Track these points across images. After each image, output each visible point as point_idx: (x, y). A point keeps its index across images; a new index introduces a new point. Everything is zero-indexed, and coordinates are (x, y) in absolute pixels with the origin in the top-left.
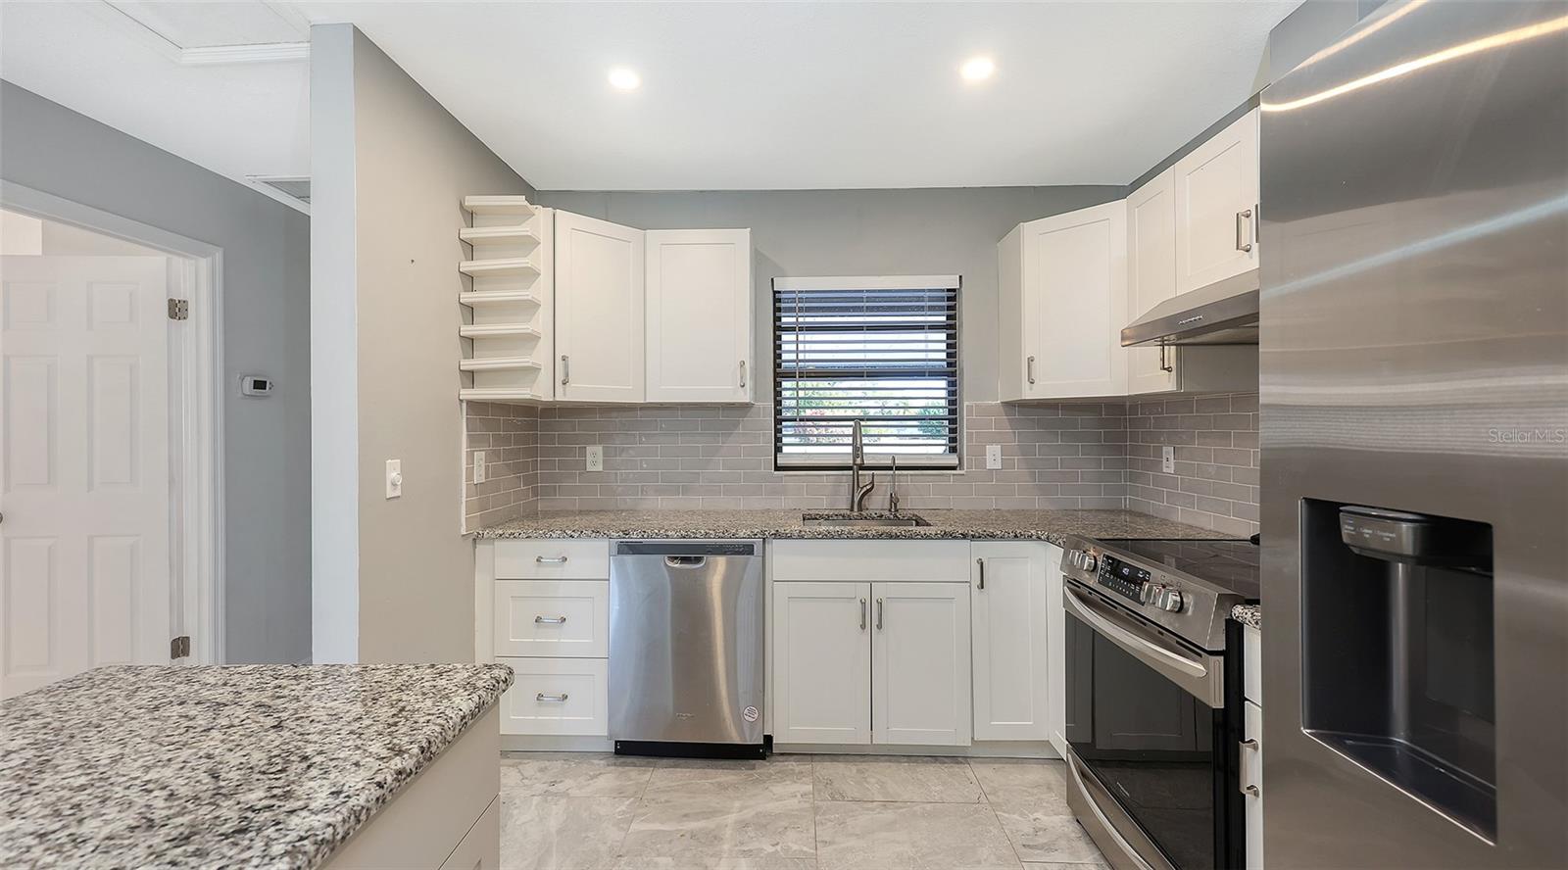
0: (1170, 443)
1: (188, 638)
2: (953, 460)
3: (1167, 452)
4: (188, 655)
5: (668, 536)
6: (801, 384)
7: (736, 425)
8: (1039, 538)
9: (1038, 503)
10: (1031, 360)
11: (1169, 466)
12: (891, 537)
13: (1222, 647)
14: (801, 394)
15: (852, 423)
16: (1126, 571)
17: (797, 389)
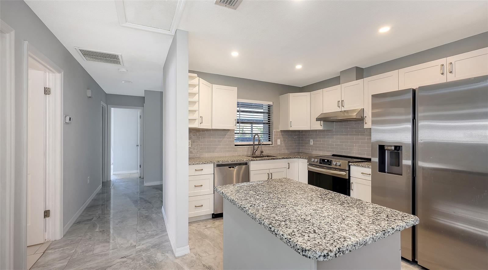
0: (312, 139)
1: (49, 211)
2: (270, 143)
3: (311, 141)
4: (49, 217)
5: (228, 162)
6: (241, 125)
7: (225, 135)
8: (298, 158)
9: (286, 152)
10: (291, 122)
11: (312, 143)
12: (273, 159)
13: (348, 169)
14: (241, 127)
15: (251, 134)
16: (326, 161)
17: (240, 126)
